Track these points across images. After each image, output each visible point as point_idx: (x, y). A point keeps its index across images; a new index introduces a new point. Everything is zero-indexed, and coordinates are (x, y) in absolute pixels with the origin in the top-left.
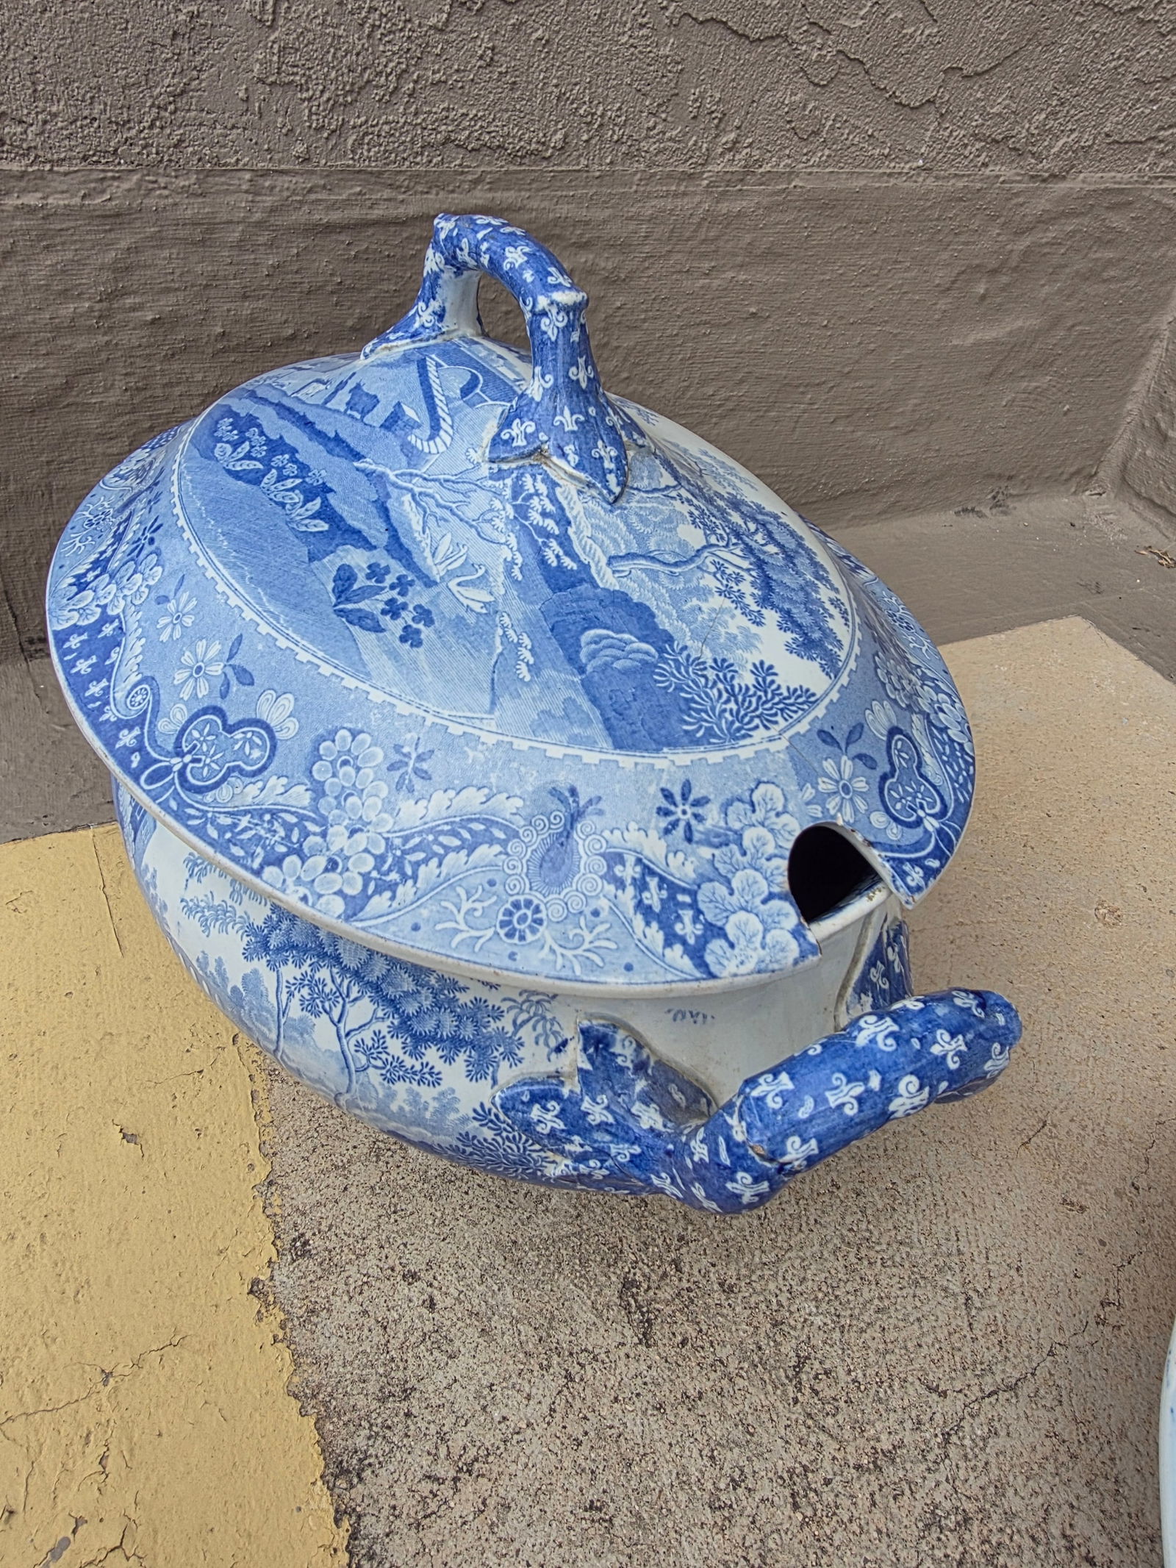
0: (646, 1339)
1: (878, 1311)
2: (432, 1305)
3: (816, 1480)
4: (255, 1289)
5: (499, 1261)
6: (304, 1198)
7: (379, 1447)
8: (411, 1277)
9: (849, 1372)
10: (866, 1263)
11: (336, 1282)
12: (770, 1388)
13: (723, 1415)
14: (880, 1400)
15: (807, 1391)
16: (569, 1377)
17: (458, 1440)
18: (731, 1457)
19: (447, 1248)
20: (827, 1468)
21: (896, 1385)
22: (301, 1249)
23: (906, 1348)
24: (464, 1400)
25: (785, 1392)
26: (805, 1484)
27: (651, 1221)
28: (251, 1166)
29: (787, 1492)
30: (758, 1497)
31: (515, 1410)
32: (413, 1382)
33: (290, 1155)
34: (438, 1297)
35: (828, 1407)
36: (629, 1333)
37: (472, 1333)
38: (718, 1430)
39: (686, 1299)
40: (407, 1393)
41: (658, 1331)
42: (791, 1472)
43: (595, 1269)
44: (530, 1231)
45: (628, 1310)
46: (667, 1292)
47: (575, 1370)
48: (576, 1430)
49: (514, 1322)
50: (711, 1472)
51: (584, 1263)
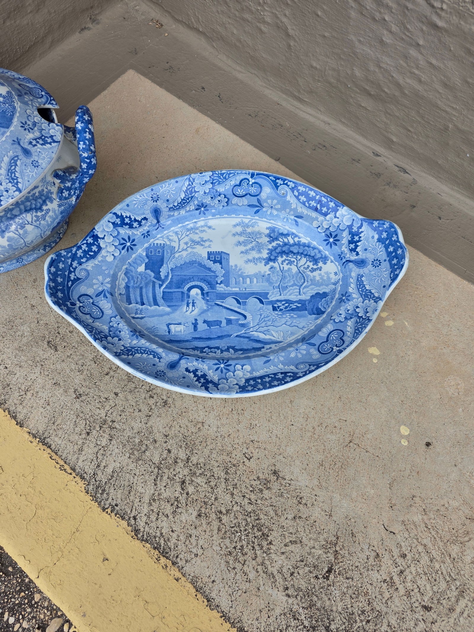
0: (56, 350)
2: (6, 368)
5: (18, 352)
7: (7, 396)
13: (77, 356)
16: (42, 365)
17: (23, 388)
18: (80, 362)
19: (4, 356)
24: (21, 380)
27: (50, 327)
31: (33, 377)
32: (9, 383)
34: (7, 366)
36: (52, 351)
37: (18, 368)
38: (76, 358)
39: (63, 339)
40: (8, 385)
41: (58, 348)
42: (93, 358)
43: (40, 343)
44: (22, 343)
45: (50, 347)
46: (58, 339)
47: (43, 363)
48: (47, 373)
49: (26, 361)
50: (77, 366)
51: (37, 343)
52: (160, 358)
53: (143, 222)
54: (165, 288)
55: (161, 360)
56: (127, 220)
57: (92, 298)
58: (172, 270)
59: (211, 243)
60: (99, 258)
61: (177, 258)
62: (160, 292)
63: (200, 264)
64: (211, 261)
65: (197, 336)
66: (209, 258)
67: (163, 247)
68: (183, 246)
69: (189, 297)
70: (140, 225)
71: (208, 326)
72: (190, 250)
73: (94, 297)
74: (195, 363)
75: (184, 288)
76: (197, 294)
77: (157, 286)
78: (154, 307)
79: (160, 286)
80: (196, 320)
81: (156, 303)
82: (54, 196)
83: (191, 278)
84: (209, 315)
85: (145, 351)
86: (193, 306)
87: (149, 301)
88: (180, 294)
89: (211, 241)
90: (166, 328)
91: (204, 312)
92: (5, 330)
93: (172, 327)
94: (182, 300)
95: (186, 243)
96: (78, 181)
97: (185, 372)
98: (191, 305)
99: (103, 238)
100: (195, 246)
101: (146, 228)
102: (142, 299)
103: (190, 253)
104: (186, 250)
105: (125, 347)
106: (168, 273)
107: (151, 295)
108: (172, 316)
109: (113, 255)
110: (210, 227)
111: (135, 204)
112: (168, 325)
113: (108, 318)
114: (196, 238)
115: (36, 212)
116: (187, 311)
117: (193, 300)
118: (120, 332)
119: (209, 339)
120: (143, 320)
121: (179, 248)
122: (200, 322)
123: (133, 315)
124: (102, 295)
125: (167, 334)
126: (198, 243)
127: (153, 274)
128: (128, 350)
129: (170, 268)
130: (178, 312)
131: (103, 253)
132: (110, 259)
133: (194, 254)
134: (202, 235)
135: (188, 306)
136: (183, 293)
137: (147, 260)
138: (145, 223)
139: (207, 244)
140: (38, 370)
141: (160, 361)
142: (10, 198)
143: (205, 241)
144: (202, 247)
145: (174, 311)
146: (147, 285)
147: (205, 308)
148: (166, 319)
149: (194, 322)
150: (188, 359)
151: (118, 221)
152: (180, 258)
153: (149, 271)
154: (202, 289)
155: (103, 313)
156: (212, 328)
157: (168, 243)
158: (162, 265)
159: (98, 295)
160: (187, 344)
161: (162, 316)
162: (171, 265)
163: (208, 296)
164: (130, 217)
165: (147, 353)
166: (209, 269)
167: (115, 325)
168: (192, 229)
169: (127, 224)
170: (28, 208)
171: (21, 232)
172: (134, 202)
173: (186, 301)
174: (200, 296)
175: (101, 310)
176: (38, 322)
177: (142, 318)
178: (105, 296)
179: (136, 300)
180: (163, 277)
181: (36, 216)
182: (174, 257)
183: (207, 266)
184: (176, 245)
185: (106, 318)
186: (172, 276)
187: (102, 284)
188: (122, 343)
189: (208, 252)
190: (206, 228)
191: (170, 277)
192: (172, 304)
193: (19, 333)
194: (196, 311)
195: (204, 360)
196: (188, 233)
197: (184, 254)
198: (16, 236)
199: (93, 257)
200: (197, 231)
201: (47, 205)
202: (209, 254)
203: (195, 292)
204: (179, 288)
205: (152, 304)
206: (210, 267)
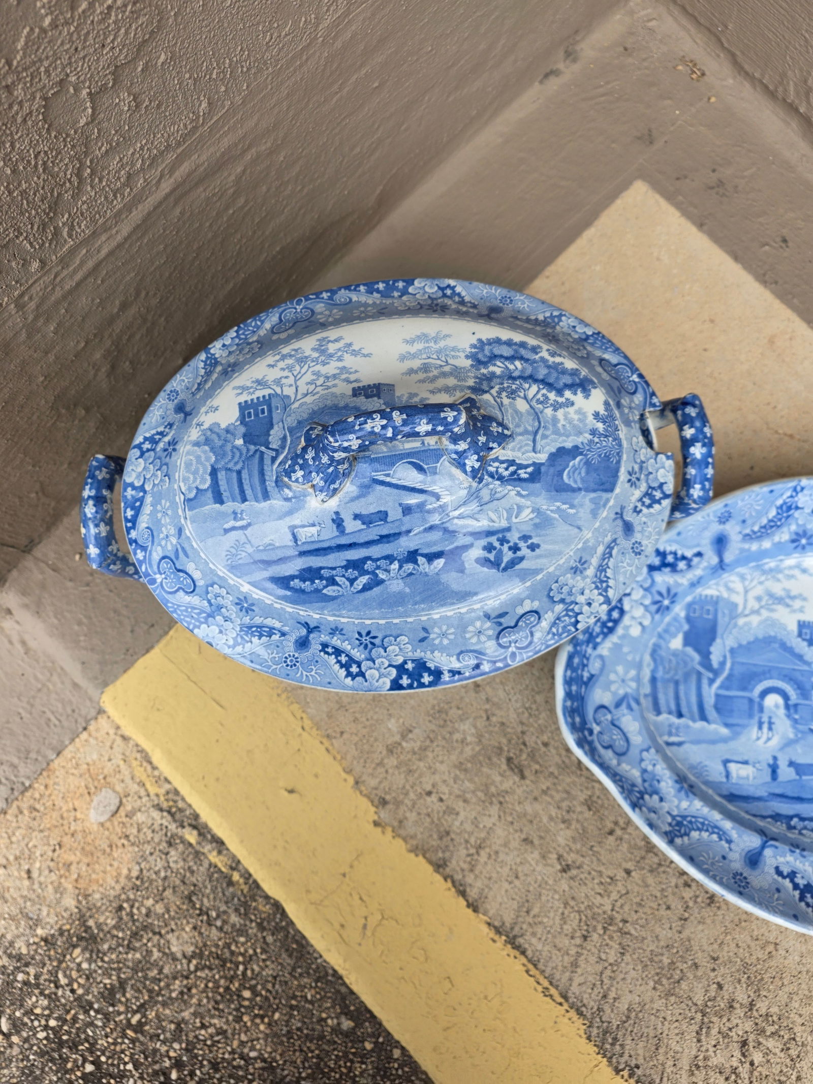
0: (523, 777)
2: (441, 800)
3: (595, 799)
4: (376, 824)
5: (458, 772)
6: (373, 782)
7: (447, 854)
8: (429, 793)
11: (403, 808)
13: (558, 791)
16: (501, 803)
17: (472, 840)
18: (564, 805)
19: (437, 777)
22: (384, 802)
24: (468, 827)
27: (509, 730)
28: (345, 780)
30: (577, 812)
31: (487, 822)
32: (448, 829)
33: (358, 769)
34: (442, 796)
36: (515, 778)
37: (461, 804)
38: (557, 797)
39: (532, 756)
40: (448, 833)
41: (527, 773)
43: (495, 759)
44: (465, 755)
45: (512, 769)
46: (524, 756)
47: (501, 799)
48: (510, 819)
49: (474, 792)
50: (559, 812)
51: (490, 759)
52: (729, 842)
53: (696, 560)
54: (721, 687)
55: (733, 846)
57: (610, 712)
58: (732, 651)
59: (804, 603)
60: (620, 631)
61: (741, 628)
62: (710, 693)
63: (784, 647)
64: (804, 640)
65: (778, 791)
66: (800, 635)
67: (715, 602)
68: (753, 604)
69: (761, 709)
70: (689, 566)
71: (798, 773)
72: (765, 613)
73: (612, 708)
74: (790, 858)
75: (752, 690)
76: (777, 706)
77: (705, 682)
78: (700, 724)
79: (711, 681)
80: (775, 758)
81: (703, 717)
83: (766, 673)
84: (800, 751)
85: (703, 824)
86: (770, 729)
87: (690, 711)
88: (746, 701)
89: (805, 599)
90: (721, 768)
91: (789, 743)
92: (433, 727)
93: (732, 767)
94: (751, 716)
95: (759, 599)
97: (776, 877)
98: (765, 727)
100: (774, 607)
101: (698, 572)
102: (678, 705)
103: (767, 620)
104: (756, 612)
105: (673, 817)
106: (725, 657)
107: (694, 699)
108: (732, 744)
109: (641, 624)
110: (804, 571)
111: (691, 531)
112: (726, 762)
113: (637, 751)
114: (777, 589)
116: (758, 739)
117: (770, 718)
118: (659, 781)
119: (800, 799)
120: (682, 749)
121: (745, 608)
122: (783, 764)
123: (666, 738)
124: (624, 706)
125: (724, 780)
126: (780, 600)
127: (697, 657)
128: (679, 824)
129: (728, 648)
130: (743, 739)
131: (626, 620)
132: (635, 631)
133: (774, 623)
134: (788, 584)
135: (760, 727)
136: (751, 701)
137: (686, 627)
138: (699, 563)
139: (797, 604)
140: (494, 810)
141: (730, 849)
142: (592, 616)
143: (793, 598)
144: (788, 610)
145: (736, 735)
146: (687, 676)
147: (791, 736)
148: (722, 750)
149: (771, 762)
150: (776, 847)
151: (657, 561)
152: (746, 628)
153: (689, 650)
154: (786, 697)
155: (627, 740)
156: (804, 778)
157: (725, 595)
158: (713, 639)
159: (618, 705)
160: (760, 804)
161: (713, 742)
162: (730, 642)
163: (796, 711)
164: (675, 553)
165: (707, 830)
166: (800, 657)
167: (650, 768)
168: (771, 570)
169: (667, 565)
172: (691, 528)
173: (756, 719)
174: (782, 711)
175: (624, 734)
176: (488, 718)
177: (679, 744)
178: (630, 708)
179: (668, 707)
180: (715, 665)
182: (736, 625)
183: (797, 651)
184: (738, 599)
185: (634, 752)
186: (733, 664)
187: (623, 681)
188: (666, 806)
189: (799, 622)
190: (796, 572)
191: (728, 665)
192: (731, 721)
193: (457, 736)
194: (775, 742)
195: (805, 853)
196: (763, 578)
197: (755, 620)
199: (611, 630)
200: (780, 576)
202: (802, 625)
203: (773, 700)
204: (744, 689)
205: (697, 716)
206: (802, 653)
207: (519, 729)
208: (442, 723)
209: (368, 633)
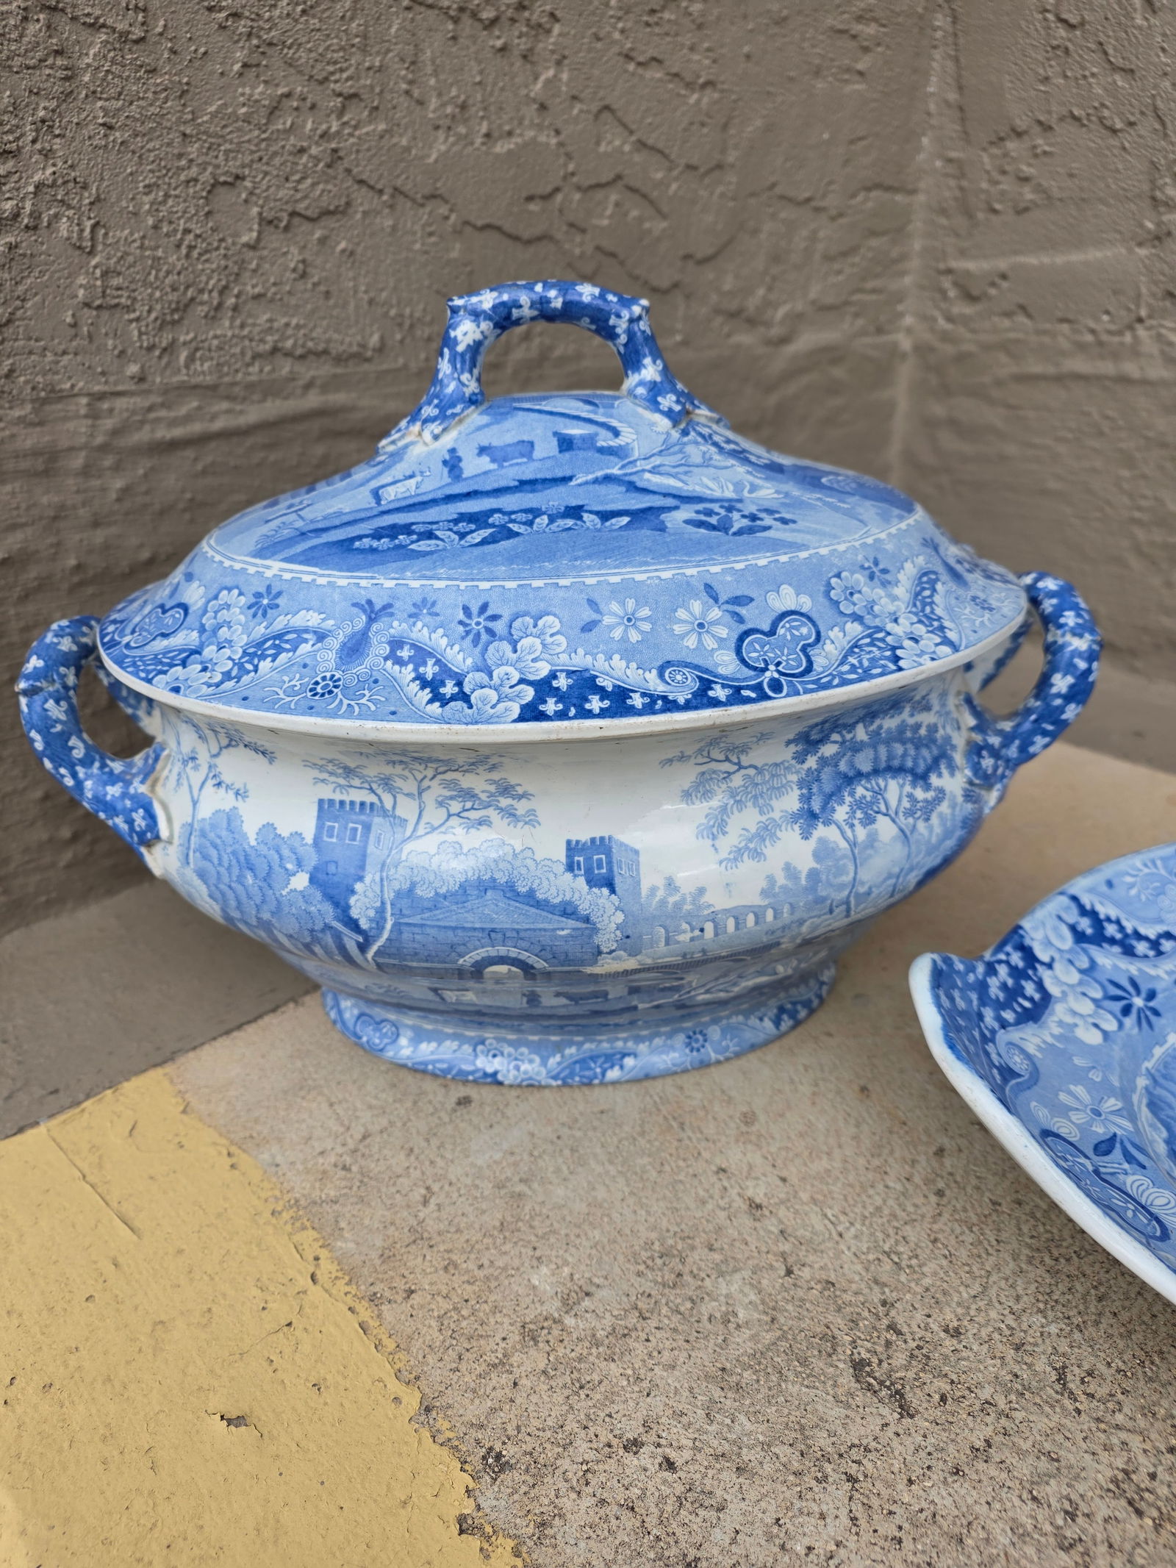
0: (906, 1411)
1: (1100, 1299)
2: (670, 1465)
3: (1141, 1478)
4: (465, 1526)
5: (717, 1394)
6: (475, 1410)
8: (634, 1446)
9: (1109, 1364)
10: (1062, 1260)
11: (552, 1483)
12: (1047, 1409)
13: (1021, 1453)
14: (1151, 1379)
15: (1083, 1398)
16: (851, 1479)
18: (1052, 1490)
19: (657, 1402)
20: (1145, 1465)
21: (1157, 1360)
22: (497, 1464)
23: (1144, 1323)
25: (1063, 1408)
26: (1133, 1487)
27: (848, 1297)
28: (397, 1400)
29: (1123, 1502)
30: (1099, 1519)
32: (692, 1553)
33: (436, 1373)
34: (673, 1455)
35: (1110, 1405)
36: (885, 1411)
37: (729, 1476)
38: (1024, 1469)
39: (921, 1356)
41: (914, 1398)
42: (1115, 1481)
43: (818, 1364)
44: (733, 1352)
45: (873, 1390)
46: (900, 1359)
47: (853, 1469)
48: (888, 1529)
49: (766, 1446)
50: (1041, 1514)
51: (804, 1362)
53: (1167, 945)
56: (1111, 930)
60: (1053, 1024)
70: (1159, 953)
73: (1088, 1153)
82: (959, 758)
92: (648, 1286)
96: (1017, 742)
99: (1049, 966)
109: (1097, 1026)
111: (1132, 886)
115: (914, 785)
124: (1118, 1153)
131: (1061, 1012)
132: (1091, 1037)
140: (835, 1497)
142: (927, 657)
151: (1085, 925)
159: (1101, 1150)
164: (1118, 922)
169: (1112, 941)
170: (896, 763)
171: (861, 833)
172: (1129, 879)
176: (789, 1272)
178: (1133, 1158)
181: (910, 796)
187: (1097, 1112)
193: (707, 1308)
198: (843, 844)
199: (1032, 1015)
201: (940, 775)
207: (876, 1296)
208: (670, 1278)
209: (484, 608)
